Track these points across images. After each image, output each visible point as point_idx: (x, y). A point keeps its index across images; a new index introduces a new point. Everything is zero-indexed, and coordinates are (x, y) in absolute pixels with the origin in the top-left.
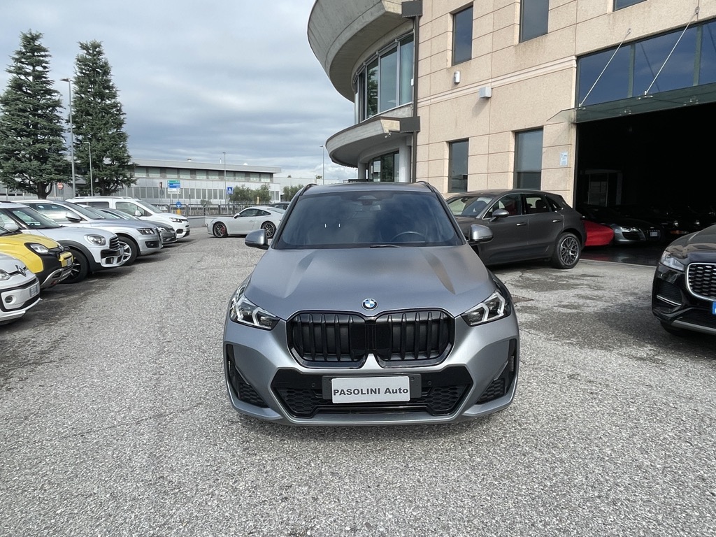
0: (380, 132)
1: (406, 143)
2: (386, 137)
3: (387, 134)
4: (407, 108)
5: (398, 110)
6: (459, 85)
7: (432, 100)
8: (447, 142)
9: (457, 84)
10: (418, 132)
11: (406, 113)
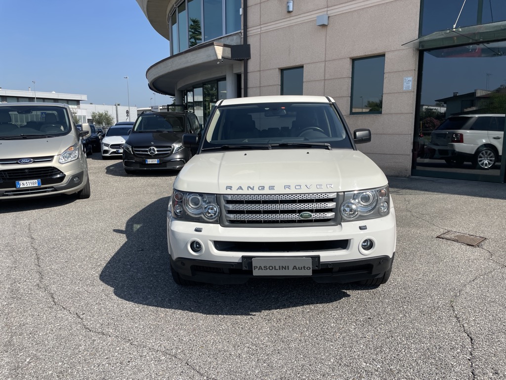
0: (213, 58)
1: (232, 70)
2: (218, 63)
3: (218, 60)
4: (235, 37)
5: (226, 39)
6: (293, 14)
7: (262, 29)
8: (279, 69)
9: (289, 12)
10: (248, 59)
11: (236, 41)
